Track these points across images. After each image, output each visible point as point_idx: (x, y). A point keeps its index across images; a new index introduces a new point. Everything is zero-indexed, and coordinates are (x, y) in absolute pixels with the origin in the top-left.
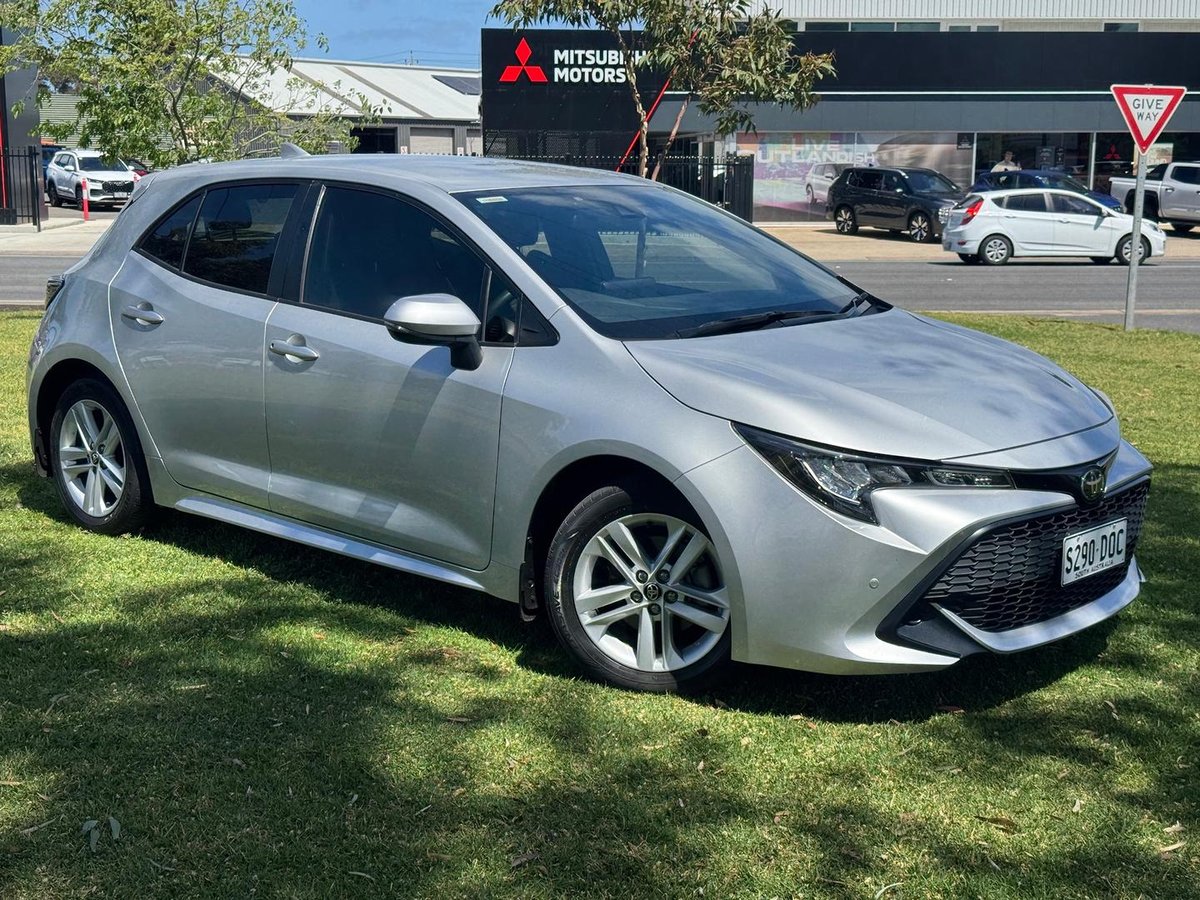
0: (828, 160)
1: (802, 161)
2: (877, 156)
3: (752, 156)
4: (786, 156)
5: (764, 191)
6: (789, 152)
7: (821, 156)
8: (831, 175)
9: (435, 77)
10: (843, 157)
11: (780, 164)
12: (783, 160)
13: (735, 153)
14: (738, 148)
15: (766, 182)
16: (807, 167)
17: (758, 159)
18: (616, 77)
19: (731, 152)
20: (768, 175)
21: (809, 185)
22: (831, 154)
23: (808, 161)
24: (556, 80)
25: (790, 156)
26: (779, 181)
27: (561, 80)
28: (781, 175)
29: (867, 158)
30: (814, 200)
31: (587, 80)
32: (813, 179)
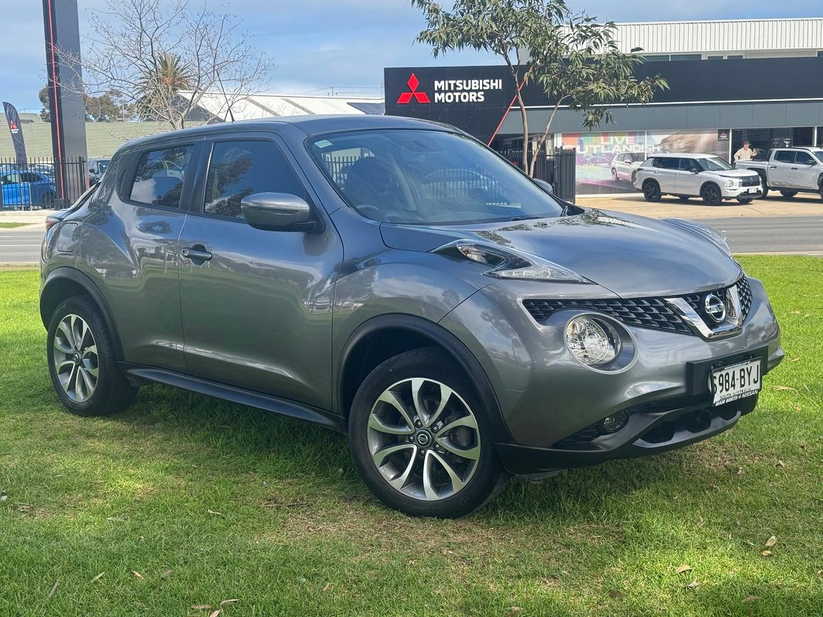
0: (627, 151)
1: (608, 152)
2: (661, 147)
3: (574, 149)
4: (597, 148)
5: (583, 174)
6: (598, 146)
7: (621, 148)
8: (629, 161)
9: (349, 104)
10: (637, 148)
11: (593, 154)
12: (595, 152)
13: (562, 147)
14: (563, 144)
15: (585, 167)
16: (611, 156)
17: (578, 151)
18: (477, 98)
19: (559, 147)
20: (584, 162)
21: (613, 168)
22: (628, 146)
23: (613, 152)
24: (436, 101)
25: (600, 148)
26: (592, 166)
27: (440, 101)
28: (594, 161)
29: (654, 148)
30: (618, 179)
31: (457, 100)
32: (616, 164)
